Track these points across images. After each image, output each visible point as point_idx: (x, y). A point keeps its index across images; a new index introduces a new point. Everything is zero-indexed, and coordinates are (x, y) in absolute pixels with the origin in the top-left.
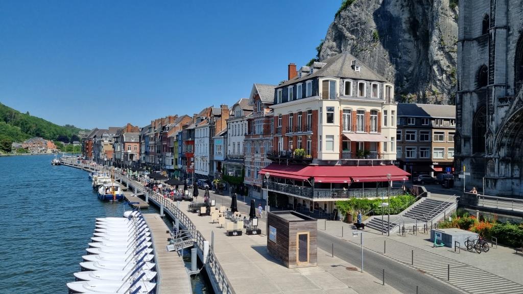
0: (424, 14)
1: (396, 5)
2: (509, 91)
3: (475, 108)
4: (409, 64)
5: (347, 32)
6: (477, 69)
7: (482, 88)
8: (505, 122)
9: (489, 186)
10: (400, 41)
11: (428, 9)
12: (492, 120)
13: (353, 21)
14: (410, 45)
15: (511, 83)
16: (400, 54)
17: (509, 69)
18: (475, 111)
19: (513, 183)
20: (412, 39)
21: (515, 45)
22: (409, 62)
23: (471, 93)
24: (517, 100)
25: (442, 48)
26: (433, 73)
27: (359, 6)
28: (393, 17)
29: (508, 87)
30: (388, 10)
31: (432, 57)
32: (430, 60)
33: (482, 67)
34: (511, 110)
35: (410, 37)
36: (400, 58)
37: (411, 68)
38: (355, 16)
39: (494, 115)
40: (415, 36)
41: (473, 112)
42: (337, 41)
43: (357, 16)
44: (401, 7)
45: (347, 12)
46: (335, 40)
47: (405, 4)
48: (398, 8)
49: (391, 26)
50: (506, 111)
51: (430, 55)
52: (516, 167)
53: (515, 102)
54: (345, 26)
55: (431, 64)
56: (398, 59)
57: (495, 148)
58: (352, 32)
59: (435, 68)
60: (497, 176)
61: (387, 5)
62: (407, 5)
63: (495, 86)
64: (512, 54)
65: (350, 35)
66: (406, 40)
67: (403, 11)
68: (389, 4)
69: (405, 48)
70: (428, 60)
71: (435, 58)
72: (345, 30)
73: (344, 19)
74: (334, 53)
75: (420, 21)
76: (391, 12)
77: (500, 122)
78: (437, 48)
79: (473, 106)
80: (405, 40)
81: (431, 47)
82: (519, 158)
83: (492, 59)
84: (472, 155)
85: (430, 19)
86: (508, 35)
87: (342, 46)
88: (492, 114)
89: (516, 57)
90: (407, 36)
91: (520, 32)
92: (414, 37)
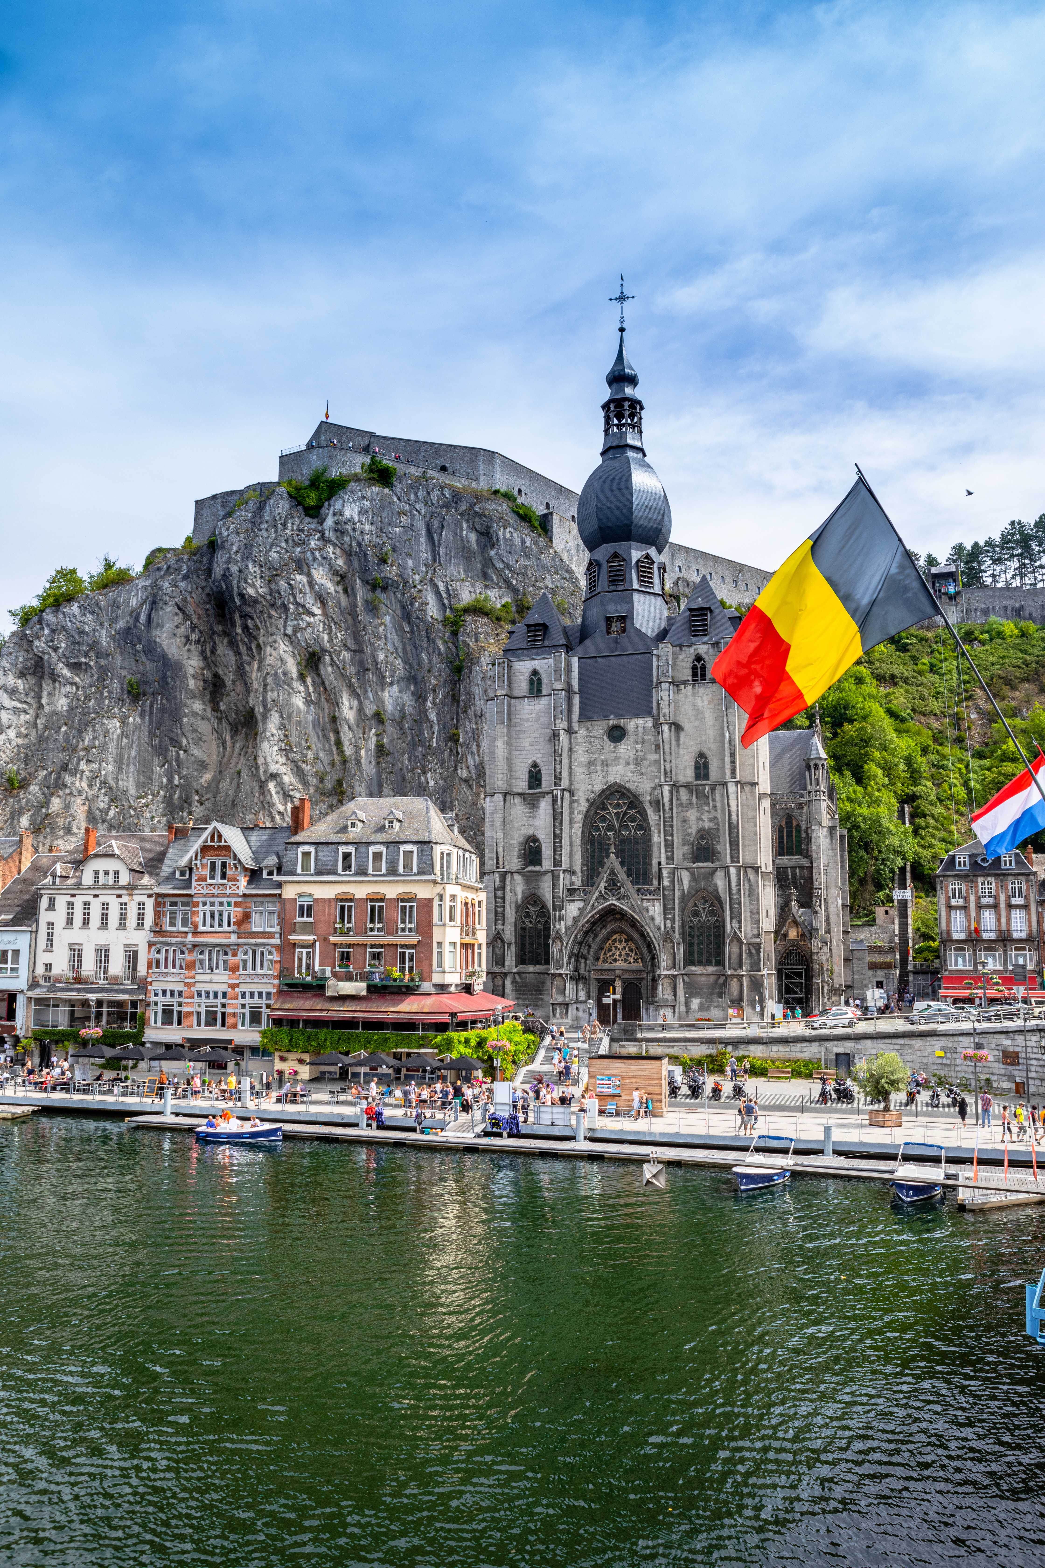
0: (241, 673)
1: (175, 635)
2: (574, 879)
3: (520, 896)
4: (203, 766)
5: (61, 665)
6: (522, 839)
7: (530, 868)
8: (581, 924)
9: (558, 1015)
10: (186, 715)
11: (249, 664)
12: (560, 919)
13: (78, 643)
14: (205, 728)
15: (577, 867)
16: (184, 742)
17: (574, 849)
18: (520, 902)
19: (577, 1009)
20: (209, 713)
21: (581, 816)
22: (203, 762)
23: (512, 873)
24: (597, 894)
25: (287, 751)
26: (268, 798)
27: (93, 613)
28: (169, 660)
29: (573, 873)
30: (158, 640)
31: (266, 763)
32: (262, 770)
33: (530, 837)
34: (589, 908)
35: (205, 710)
36: (185, 751)
37: (207, 777)
38: (82, 633)
39: (563, 912)
40: (216, 709)
41: (516, 903)
42: (28, 677)
43: (87, 634)
44: (184, 640)
45: (61, 616)
46: (22, 675)
47: (193, 637)
48: (178, 641)
49: (165, 676)
50: (579, 909)
51: (260, 761)
52: (581, 986)
53: (594, 897)
54: (56, 649)
55: (263, 779)
56: (181, 752)
57: (566, 959)
58: (76, 667)
59: (271, 786)
60: (568, 1000)
61: (156, 628)
62: (198, 642)
63: (564, 871)
64: (578, 827)
65: (69, 675)
66: (197, 714)
67: (189, 650)
68: (162, 627)
69: (195, 731)
70: (257, 768)
71: (274, 768)
72: (55, 659)
73: (53, 631)
74: (19, 705)
75: (229, 683)
76: (165, 648)
77: (570, 922)
78: (276, 748)
79: (516, 895)
80: (195, 714)
81: (265, 745)
82: (587, 974)
83: (558, 832)
84: (515, 970)
85: (256, 685)
86: (572, 802)
87: (45, 694)
88: (560, 911)
89: (583, 832)
90: (197, 706)
91: (588, 801)
92: (213, 710)
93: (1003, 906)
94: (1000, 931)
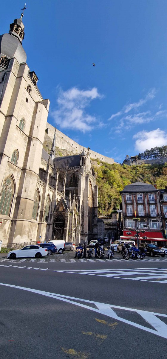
93: (146, 203)
94: (146, 213)
